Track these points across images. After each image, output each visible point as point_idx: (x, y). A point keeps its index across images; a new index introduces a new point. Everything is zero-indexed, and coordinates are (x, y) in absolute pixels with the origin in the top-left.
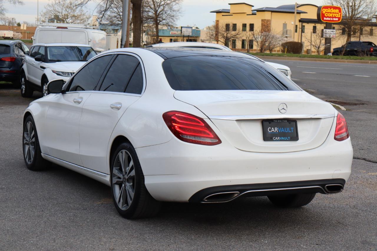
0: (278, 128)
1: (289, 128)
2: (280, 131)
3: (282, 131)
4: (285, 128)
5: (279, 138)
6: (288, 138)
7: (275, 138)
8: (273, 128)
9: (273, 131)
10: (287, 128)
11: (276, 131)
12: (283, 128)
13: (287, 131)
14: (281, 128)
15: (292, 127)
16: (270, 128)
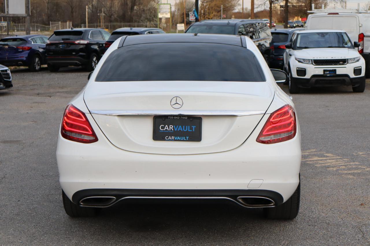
0: (174, 126)
1: (189, 127)
2: (176, 130)
3: (179, 129)
4: (184, 126)
5: (173, 138)
6: (186, 138)
7: (167, 138)
8: (167, 126)
9: (166, 130)
10: (187, 127)
11: (171, 129)
12: (180, 127)
13: (186, 130)
14: (177, 126)
15: (194, 126)
16: (163, 126)
